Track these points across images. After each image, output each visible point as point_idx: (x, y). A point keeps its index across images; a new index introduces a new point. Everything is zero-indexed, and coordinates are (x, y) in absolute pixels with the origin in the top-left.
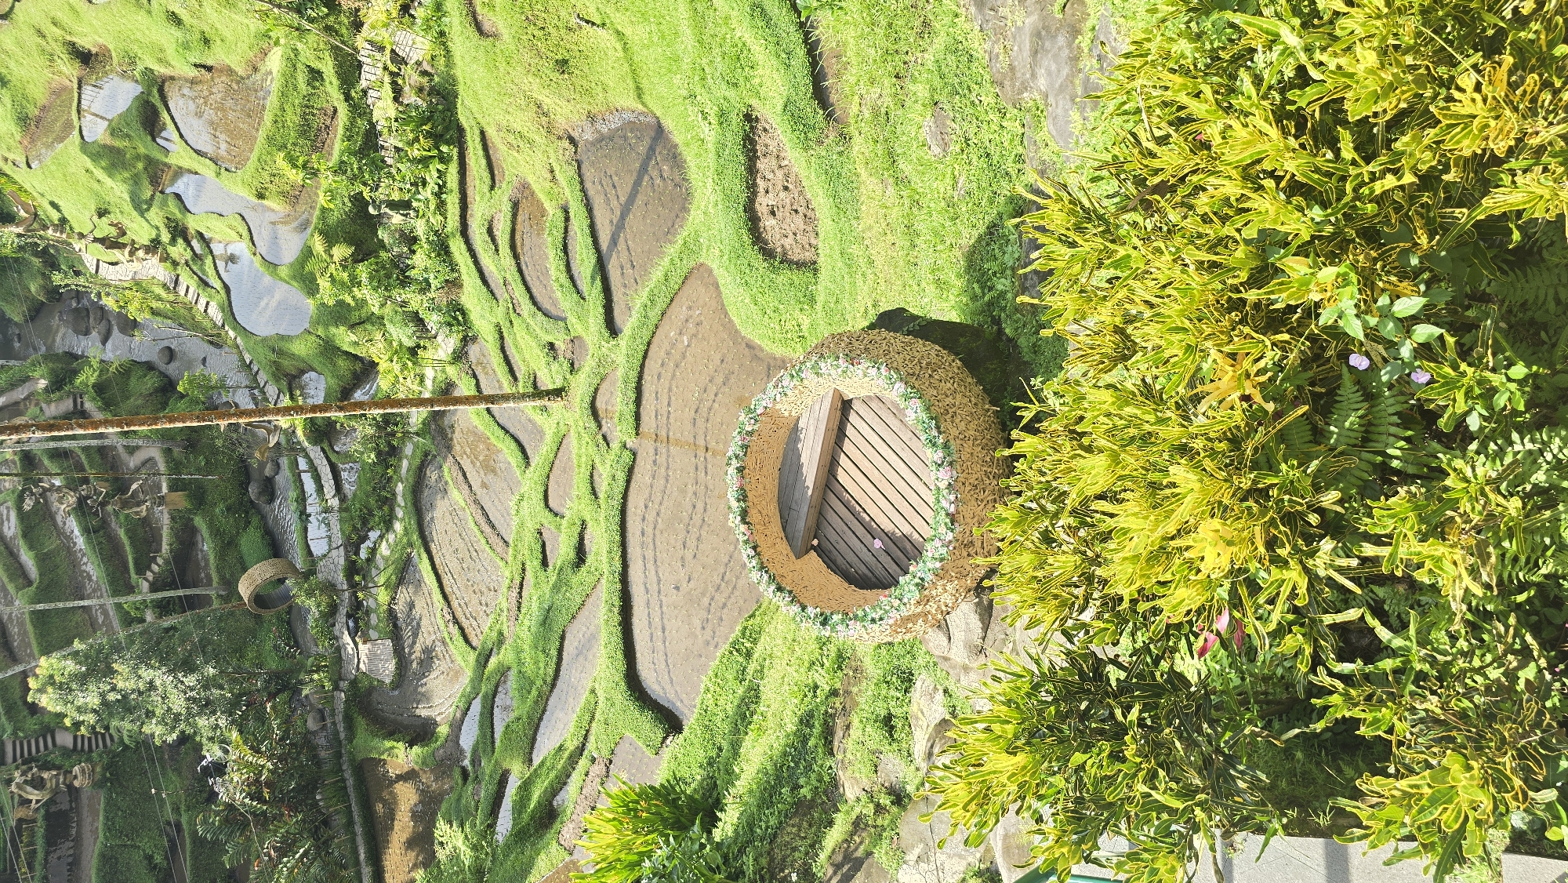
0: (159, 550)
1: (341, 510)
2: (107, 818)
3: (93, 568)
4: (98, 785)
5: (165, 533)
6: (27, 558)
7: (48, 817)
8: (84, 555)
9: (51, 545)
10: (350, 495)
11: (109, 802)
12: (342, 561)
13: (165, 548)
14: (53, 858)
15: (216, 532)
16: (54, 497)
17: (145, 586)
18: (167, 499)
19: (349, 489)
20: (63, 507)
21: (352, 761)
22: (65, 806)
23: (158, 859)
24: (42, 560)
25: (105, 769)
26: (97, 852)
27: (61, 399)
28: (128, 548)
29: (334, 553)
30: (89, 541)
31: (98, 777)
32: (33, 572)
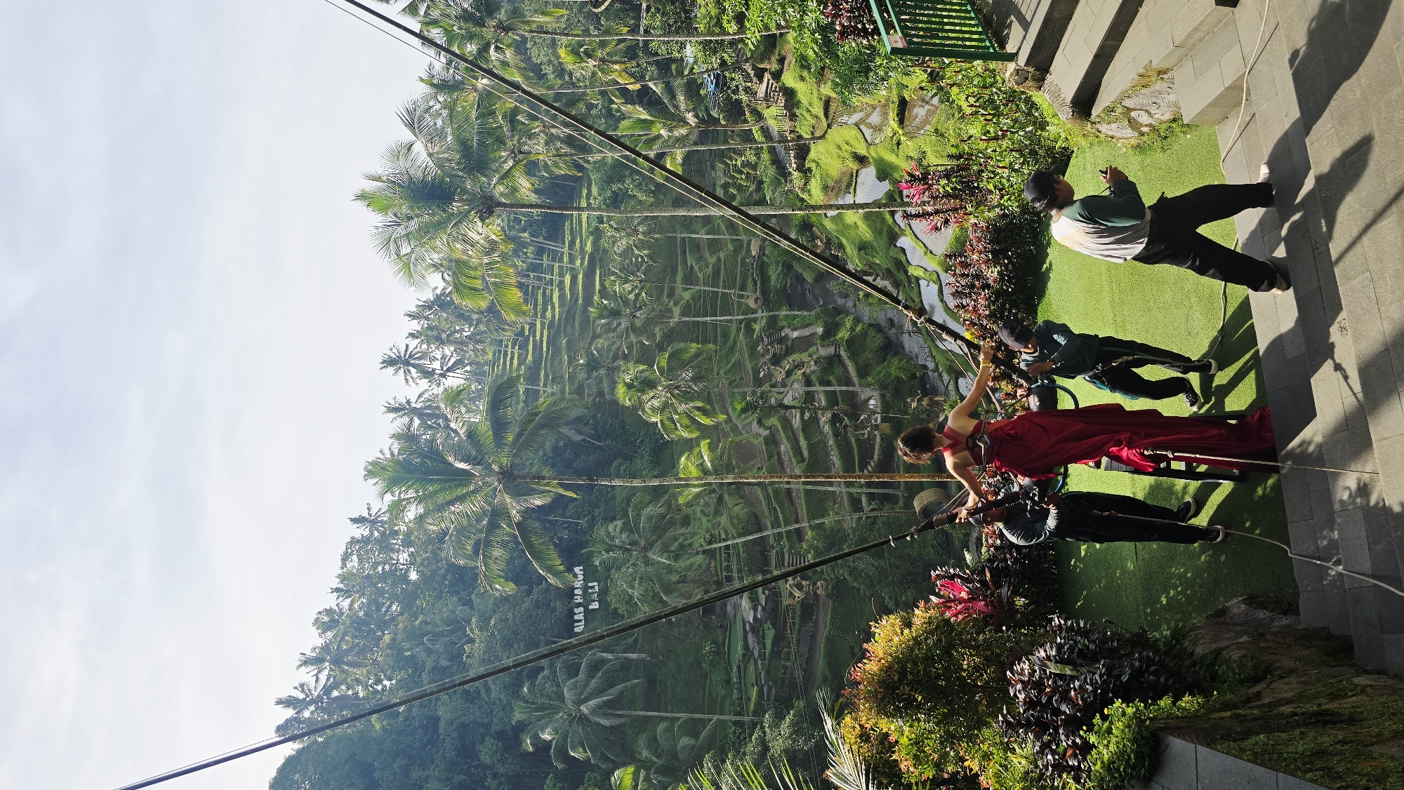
0: (872, 458)
2: (832, 617)
3: (835, 458)
4: (829, 596)
5: (877, 447)
6: (803, 443)
7: (803, 608)
8: (832, 449)
9: (816, 439)
11: (834, 608)
13: (876, 457)
14: (803, 629)
16: (820, 413)
18: (880, 428)
20: (824, 418)
22: (811, 602)
24: (811, 447)
25: (834, 587)
26: (825, 635)
27: (828, 345)
28: (856, 452)
30: (836, 441)
31: (829, 591)
32: (806, 454)
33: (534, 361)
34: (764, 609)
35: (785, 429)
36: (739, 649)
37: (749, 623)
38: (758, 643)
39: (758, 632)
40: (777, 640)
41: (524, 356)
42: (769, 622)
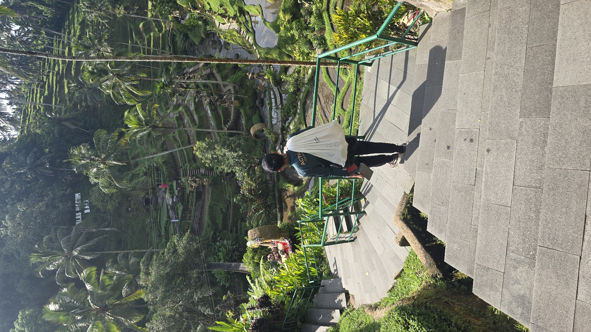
0: (230, 118)
1: (281, 109)
2: (211, 195)
3: (212, 122)
4: (210, 185)
5: (232, 113)
6: (196, 117)
7: (197, 192)
8: (210, 118)
9: (203, 114)
10: (284, 105)
11: (212, 190)
12: (280, 126)
13: (232, 118)
14: (197, 204)
15: (246, 115)
16: (204, 99)
17: (226, 129)
18: (233, 102)
19: (284, 102)
20: (206, 101)
21: (278, 188)
22: (201, 190)
23: (224, 210)
24: (200, 118)
25: (212, 181)
26: (208, 204)
27: (207, 69)
28: (222, 117)
29: (278, 123)
30: (212, 114)
31: (210, 183)
32: (197, 121)
33: (49, 93)
34: (177, 197)
35: (186, 111)
36: (164, 218)
37: (170, 205)
38: (175, 214)
39: (175, 209)
40: (185, 210)
41: (43, 92)
42: (180, 202)
